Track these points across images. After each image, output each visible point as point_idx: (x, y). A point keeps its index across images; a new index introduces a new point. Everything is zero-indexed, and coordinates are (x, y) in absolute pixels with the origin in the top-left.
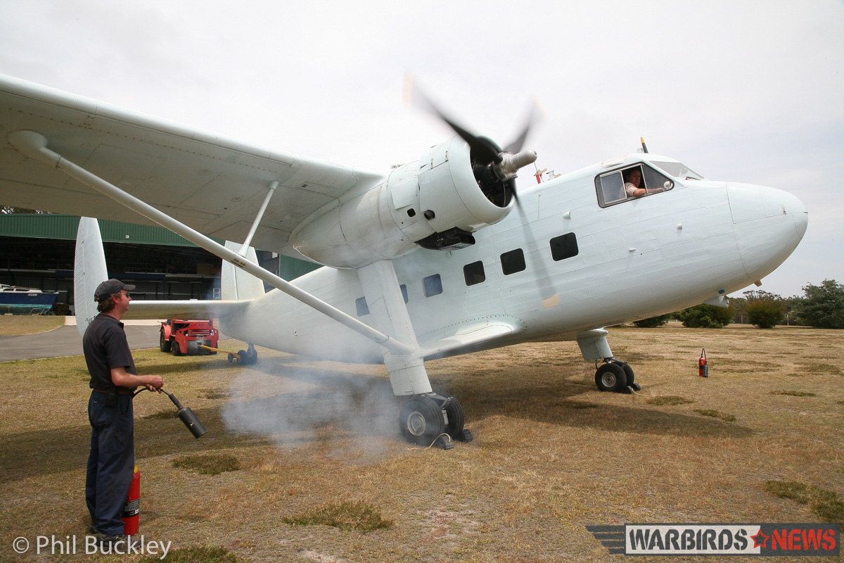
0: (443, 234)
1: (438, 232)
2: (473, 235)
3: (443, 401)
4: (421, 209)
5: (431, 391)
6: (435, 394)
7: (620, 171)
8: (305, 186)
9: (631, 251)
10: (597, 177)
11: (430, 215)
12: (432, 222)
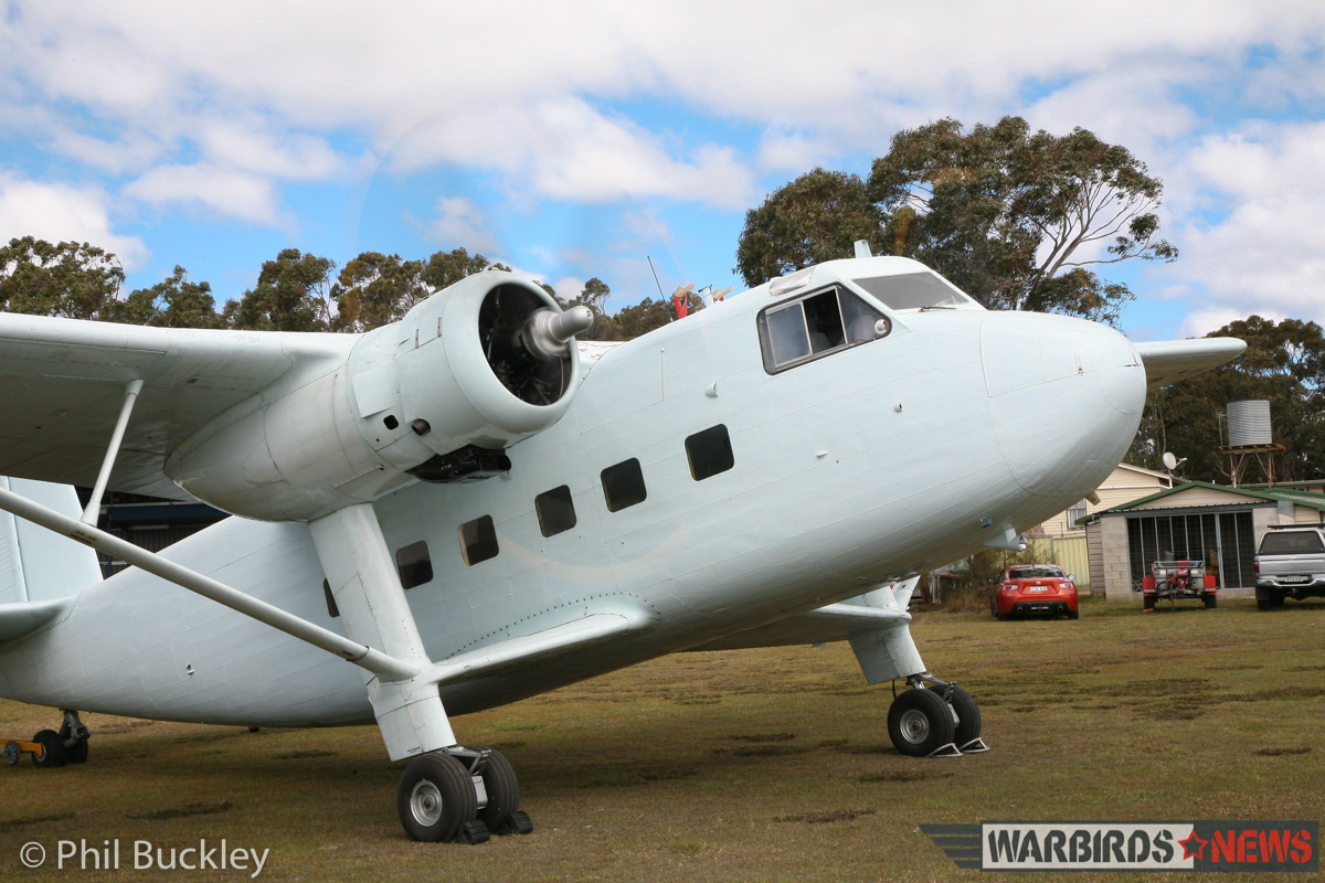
0: (452, 457)
1: (441, 453)
2: (508, 453)
3: (472, 759)
4: (406, 418)
5: (454, 742)
6: (461, 749)
7: (800, 301)
8: (193, 381)
9: (820, 457)
10: (761, 314)
11: (421, 428)
12: (427, 439)
